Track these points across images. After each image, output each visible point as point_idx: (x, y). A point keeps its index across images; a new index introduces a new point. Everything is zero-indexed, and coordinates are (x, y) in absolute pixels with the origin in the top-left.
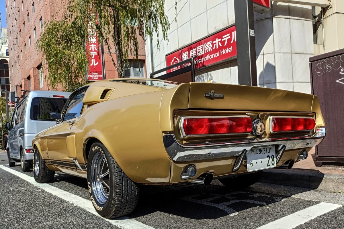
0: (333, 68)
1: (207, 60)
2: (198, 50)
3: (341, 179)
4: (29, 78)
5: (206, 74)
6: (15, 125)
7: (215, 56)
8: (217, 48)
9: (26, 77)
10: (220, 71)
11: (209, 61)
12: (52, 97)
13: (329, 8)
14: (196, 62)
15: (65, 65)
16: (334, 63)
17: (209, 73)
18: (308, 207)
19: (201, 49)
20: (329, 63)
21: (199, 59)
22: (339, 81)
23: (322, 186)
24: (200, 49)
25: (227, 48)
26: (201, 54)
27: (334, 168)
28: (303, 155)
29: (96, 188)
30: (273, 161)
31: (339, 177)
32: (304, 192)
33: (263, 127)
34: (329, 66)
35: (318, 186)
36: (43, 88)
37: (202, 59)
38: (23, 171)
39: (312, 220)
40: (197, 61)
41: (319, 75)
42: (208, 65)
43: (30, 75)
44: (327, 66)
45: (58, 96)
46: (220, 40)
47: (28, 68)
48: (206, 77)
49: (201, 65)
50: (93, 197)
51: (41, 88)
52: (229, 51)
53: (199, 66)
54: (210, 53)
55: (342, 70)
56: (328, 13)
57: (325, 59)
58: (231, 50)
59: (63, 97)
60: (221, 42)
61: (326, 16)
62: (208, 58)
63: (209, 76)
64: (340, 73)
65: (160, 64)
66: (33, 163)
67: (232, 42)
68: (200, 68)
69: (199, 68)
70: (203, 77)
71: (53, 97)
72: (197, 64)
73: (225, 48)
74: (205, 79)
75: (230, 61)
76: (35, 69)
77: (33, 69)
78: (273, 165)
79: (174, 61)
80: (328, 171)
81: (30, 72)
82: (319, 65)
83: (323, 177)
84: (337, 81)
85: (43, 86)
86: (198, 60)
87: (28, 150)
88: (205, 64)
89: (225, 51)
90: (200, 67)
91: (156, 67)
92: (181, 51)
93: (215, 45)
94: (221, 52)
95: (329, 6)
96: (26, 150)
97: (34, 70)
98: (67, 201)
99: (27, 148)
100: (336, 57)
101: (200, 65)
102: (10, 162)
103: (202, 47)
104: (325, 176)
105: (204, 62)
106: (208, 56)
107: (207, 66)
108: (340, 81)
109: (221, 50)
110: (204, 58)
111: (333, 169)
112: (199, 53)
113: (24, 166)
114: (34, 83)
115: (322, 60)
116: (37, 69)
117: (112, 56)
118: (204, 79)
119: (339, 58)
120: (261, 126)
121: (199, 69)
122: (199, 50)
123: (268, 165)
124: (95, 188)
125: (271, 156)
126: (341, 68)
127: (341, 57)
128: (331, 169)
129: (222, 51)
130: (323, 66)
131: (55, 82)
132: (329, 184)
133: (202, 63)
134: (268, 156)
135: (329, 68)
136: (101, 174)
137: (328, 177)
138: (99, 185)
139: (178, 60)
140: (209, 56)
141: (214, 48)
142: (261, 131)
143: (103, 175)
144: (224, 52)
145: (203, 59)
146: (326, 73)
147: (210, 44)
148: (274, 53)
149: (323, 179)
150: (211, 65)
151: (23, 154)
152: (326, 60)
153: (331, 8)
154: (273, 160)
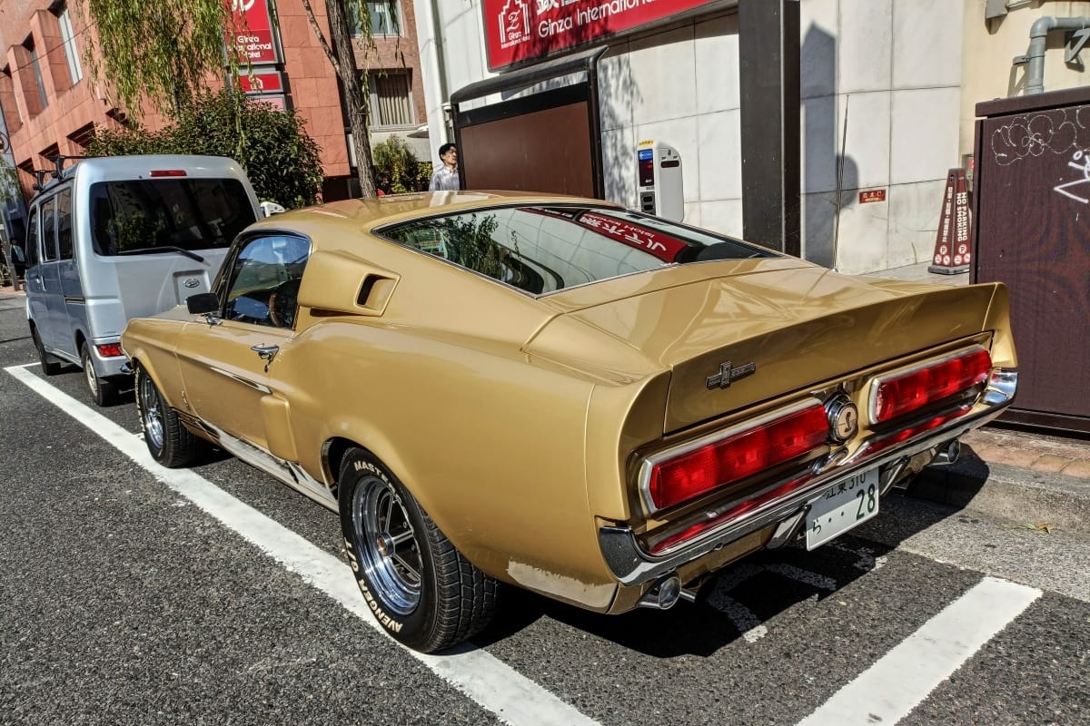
0: (1050, 144)
1: (618, 10)
3: (1038, 490)
4: (29, 44)
5: (615, 59)
6: (44, 259)
9: (21, 41)
10: (659, 50)
11: (623, 16)
12: (147, 176)
14: (584, 16)
15: (157, 33)
16: (1055, 130)
17: (624, 56)
18: (951, 600)
20: (1041, 127)
21: (591, 9)
22: (1063, 189)
23: (979, 502)
27: (1014, 438)
28: (947, 452)
29: (376, 570)
30: (872, 502)
31: (1032, 484)
32: (931, 524)
33: (853, 417)
34: (1037, 137)
35: (970, 501)
36: (81, 82)
37: (604, 7)
38: (98, 404)
39: (968, 662)
40: (584, 13)
41: (1003, 163)
42: (621, 31)
43: (31, 34)
44: (1032, 138)
45: (167, 173)
47: (20, 9)
48: (613, 69)
49: (597, 30)
50: (365, 585)
51: (75, 81)
53: (590, 31)
55: (1078, 156)
57: (1028, 114)
59: (183, 173)
62: (622, 3)
63: (624, 68)
64: (1071, 164)
65: (460, 15)
66: (139, 407)
68: (593, 40)
69: (590, 39)
71: (152, 176)
72: (585, 25)
74: (612, 76)
75: (694, 18)
76: (46, 16)
77: (36, 14)
78: (870, 510)
79: (509, 11)
80: (1000, 452)
81: (28, 24)
82: (1004, 130)
83: (986, 479)
84: (1057, 189)
85: (81, 77)
86: (589, 11)
87: (103, 347)
88: (610, 26)
90: (593, 37)
91: (449, 24)
96: (98, 347)
97: (43, 19)
98: (277, 560)
99: (99, 341)
100: (1063, 110)
101: (593, 31)
102: (47, 364)
104: (991, 477)
105: (607, 17)
107: (617, 35)
108: (1066, 189)
110: (607, 5)
111: (1012, 444)
113: (98, 391)
114: (50, 64)
115: (1016, 116)
116: (50, 14)
117: (317, 25)
119: (1072, 117)
120: (849, 414)
121: (590, 43)
123: (859, 517)
124: (372, 568)
125: (866, 491)
126: (1074, 150)
127: (1081, 111)
128: (1007, 443)
130: (1019, 134)
131: (132, 91)
132: (1002, 499)
133: (602, 21)
134: (861, 493)
135: (1037, 145)
136: (385, 535)
137: (1000, 481)
138: (382, 559)
139: (521, 6)
142: (846, 430)
143: (393, 539)
145: (607, 8)
146: (1024, 159)
149: (987, 483)
150: (632, 31)
151: (89, 354)
152: (1030, 118)
154: (872, 498)
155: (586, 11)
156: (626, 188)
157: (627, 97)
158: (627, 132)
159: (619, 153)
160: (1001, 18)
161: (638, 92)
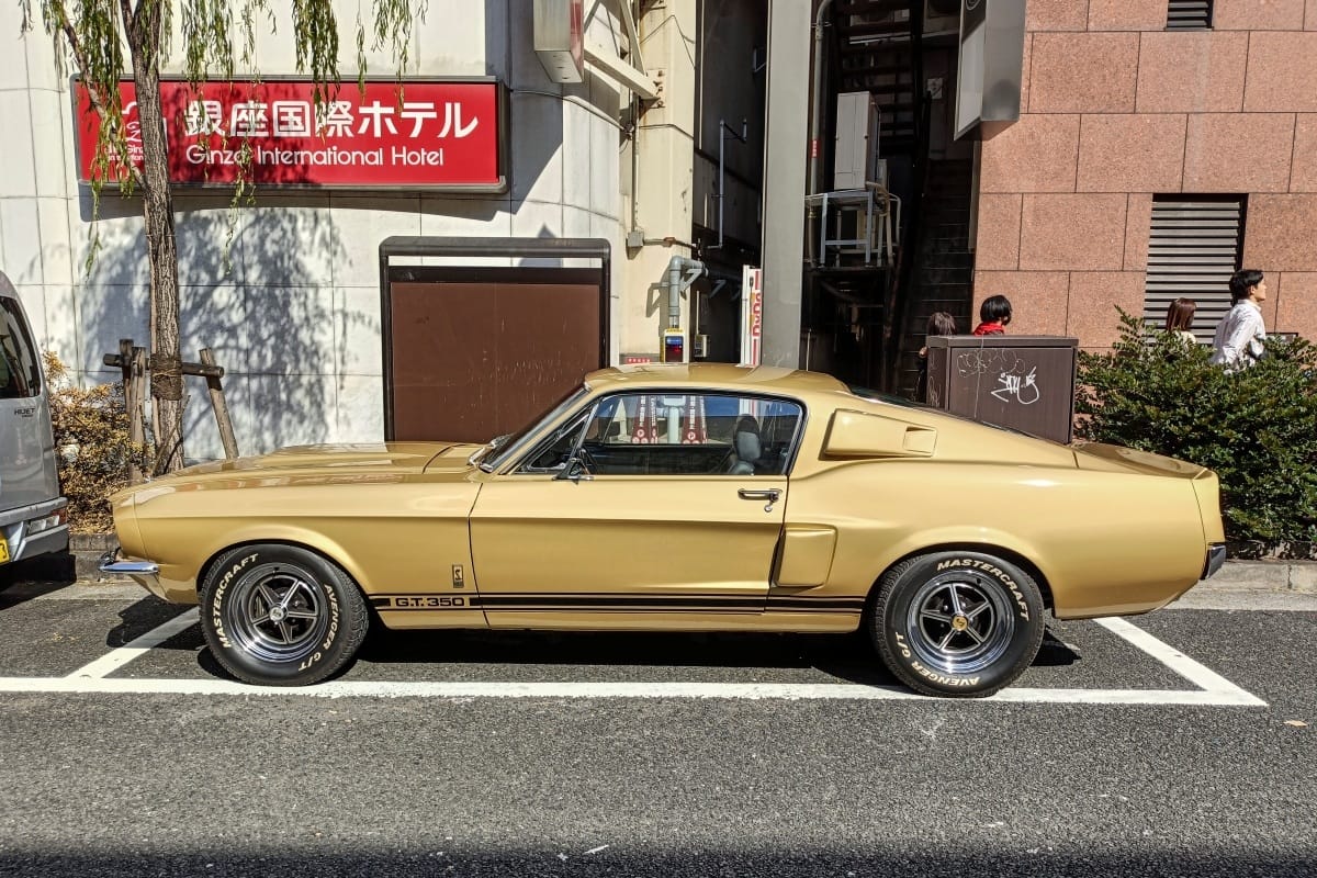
0: (989, 368)
1: (324, 162)
2: (280, 114)
5: (309, 211)
7: (364, 159)
8: (378, 133)
11: (332, 170)
13: (656, 105)
14: (268, 156)
17: (322, 211)
19: (296, 114)
21: (280, 151)
24: (291, 115)
25: (423, 150)
26: (293, 134)
37: (302, 153)
40: (269, 152)
41: (964, 375)
44: (979, 363)
46: (391, 110)
48: (305, 221)
49: (290, 176)
52: (430, 161)
53: (278, 174)
54: (342, 143)
55: (1003, 375)
56: (652, 116)
58: (438, 159)
60: (396, 118)
61: (645, 122)
62: (330, 156)
63: (323, 222)
64: (1000, 380)
67: (443, 134)
68: (279, 185)
69: (277, 181)
70: (293, 219)
72: (271, 167)
73: (414, 145)
74: (304, 229)
82: (964, 356)
84: (993, 393)
86: (277, 152)
88: (311, 176)
89: (414, 158)
90: (282, 181)
92: (178, 91)
93: (366, 122)
94: (394, 156)
95: (655, 100)
101: (283, 173)
103: (299, 110)
105: (306, 167)
106: (330, 153)
108: (997, 393)
109: (394, 149)
110: (308, 152)
112: (282, 128)
118: (294, 230)
121: (276, 186)
122: (286, 114)
129: (399, 151)
133: (299, 169)
135: (982, 367)
140: (338, 152)
141: (363, 130)
144: (405, 157)
145: (307, 156)
146: (975, 374)
147: (344, 111)
148: (562, 203)
153: (659, 106)
155: (273, 151)
156: (321, 353)
157: (325, 254)
158: (325, 294)
159: (311, 315)
160: (638, 249)
161: (344, 251)
